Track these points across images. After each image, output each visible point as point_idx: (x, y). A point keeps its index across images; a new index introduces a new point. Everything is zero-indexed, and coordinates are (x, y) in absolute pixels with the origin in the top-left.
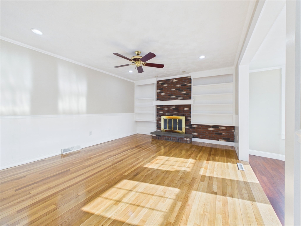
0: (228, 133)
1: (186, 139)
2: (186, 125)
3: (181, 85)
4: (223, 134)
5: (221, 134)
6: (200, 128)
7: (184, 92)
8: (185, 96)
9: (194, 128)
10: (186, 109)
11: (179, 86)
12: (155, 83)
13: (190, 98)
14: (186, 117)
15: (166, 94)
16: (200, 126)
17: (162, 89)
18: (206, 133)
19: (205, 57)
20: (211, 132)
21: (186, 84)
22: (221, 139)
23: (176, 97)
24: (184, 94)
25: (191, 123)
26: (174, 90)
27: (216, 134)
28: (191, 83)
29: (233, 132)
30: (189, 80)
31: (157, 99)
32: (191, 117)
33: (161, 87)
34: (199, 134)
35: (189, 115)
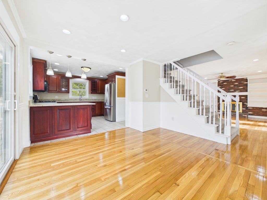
1: (244, 115)
2: (243, 107)
3: (239, 83)
6: (255, 109)
7: (241, 88)
8: (242, 90)
9: (250, 109)
10: (242, 98)
11: (236, 83)
12: (217, 82)
13: (247, 91)
14: (242, 103)
15: (226, 88)
16: (255, 108)
17: (222, 86)
18: (260, 112)
20: (265, 112)
21: (242, 82)
23: (234, 90)
24: (241, 89)
25: (247, 106)
26: (233, 86)
28: (247, 82)
30: (246, 80)
32: (247, 102)
33: (222, 85)
34: (254, 113)
35: (246, 101)
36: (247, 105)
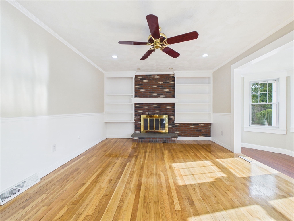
0: (206, 129)
1: (173, 139)
2: (169, 125)
3: (163, 83)
4: (202, 130)
5: (200, 130)
6: (182, 127)
7: (167, 90)
8: (168, 94)
9: (177, 126)
10: (168, 107)
11: (161, 83)
12: (134, 77)
13: (173, 96)
14: (169, 116)
15: (146, 90)
16: (182, 125)
17: (141, 85)
18: (187, 131)
19: (208, 55)
20: (193, 129)
21: (168, 81)
22: (200, 135)
23: (158, 94)
24: (167, 92)
25: (175, 122)
26: (156, 87)
27: (196, 131)
28: (174, 81)
29: (210, 128)
30: (173, 78)
31: (136, 96)
32: (174, 115)
33: (141, 83)
34: (181, 132)
35: (172, 113)
36: (174, 120)
